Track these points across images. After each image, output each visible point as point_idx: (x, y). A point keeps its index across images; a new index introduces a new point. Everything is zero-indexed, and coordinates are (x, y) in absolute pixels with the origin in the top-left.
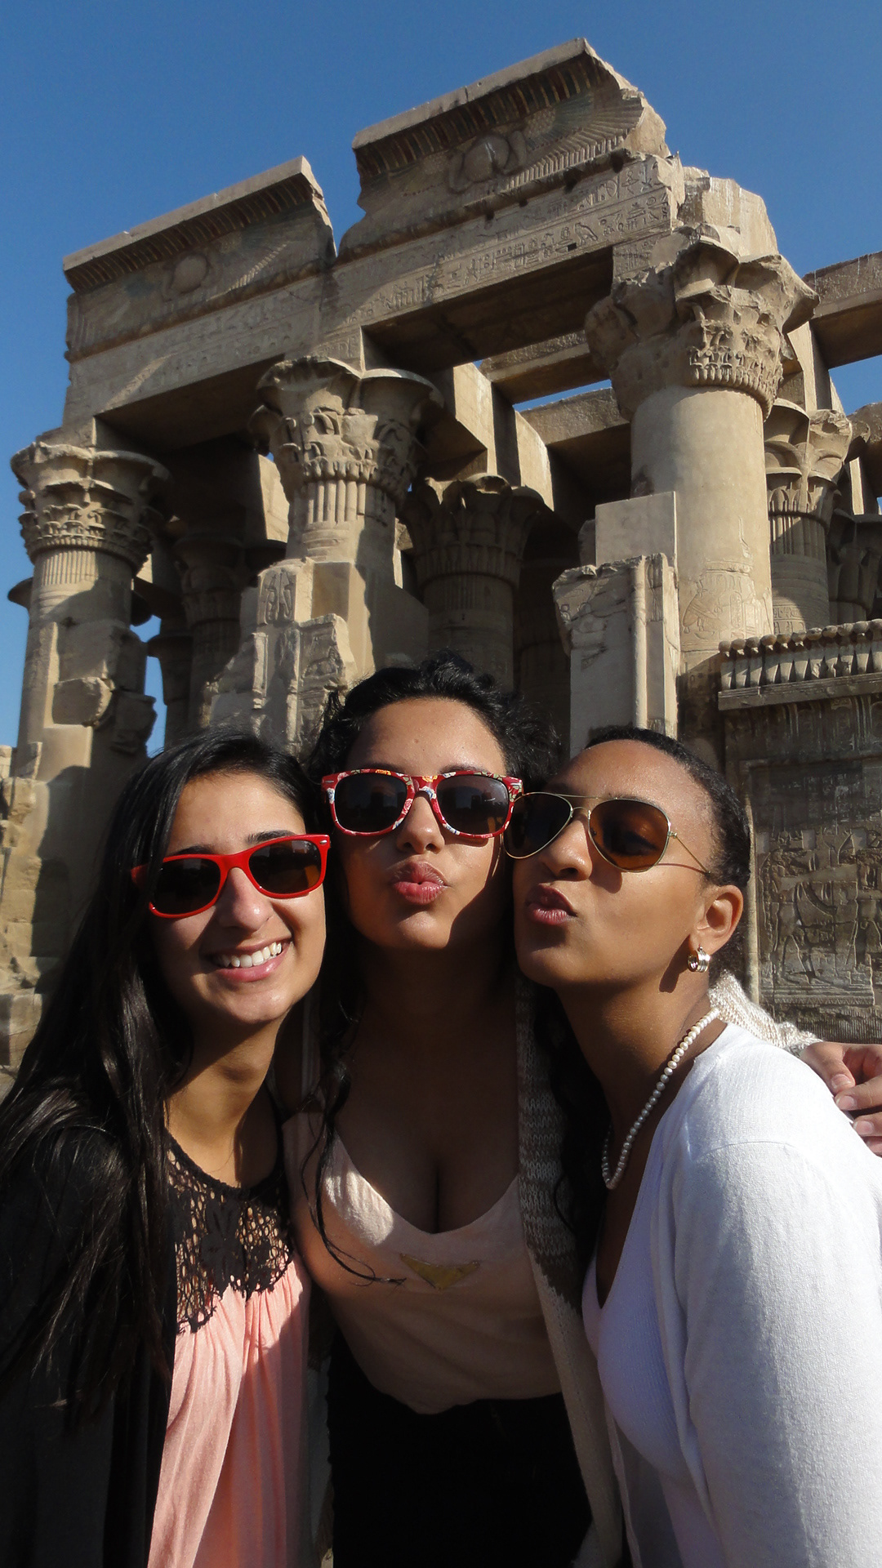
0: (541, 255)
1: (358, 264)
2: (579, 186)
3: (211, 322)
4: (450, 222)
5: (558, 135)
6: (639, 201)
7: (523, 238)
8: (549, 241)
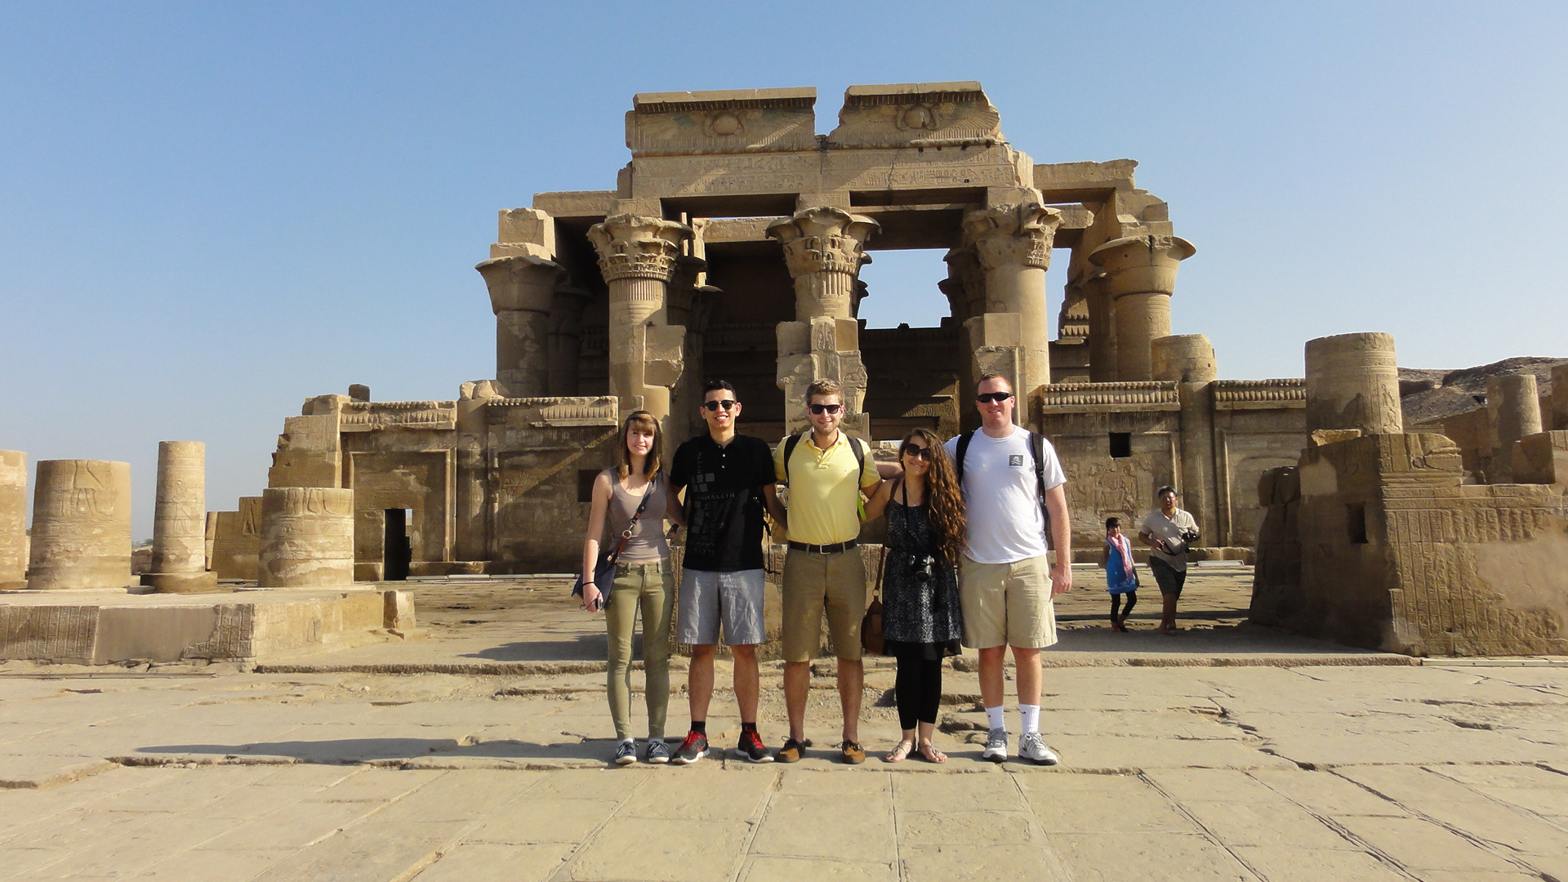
0: (951, 180)
1: (844, 153)
2: (969, 149)
3: (745, 160)
4: (900, 147)
5: (955, 118)
6: (1000, 167)
7: (941, 166)
8: (954, 175)
